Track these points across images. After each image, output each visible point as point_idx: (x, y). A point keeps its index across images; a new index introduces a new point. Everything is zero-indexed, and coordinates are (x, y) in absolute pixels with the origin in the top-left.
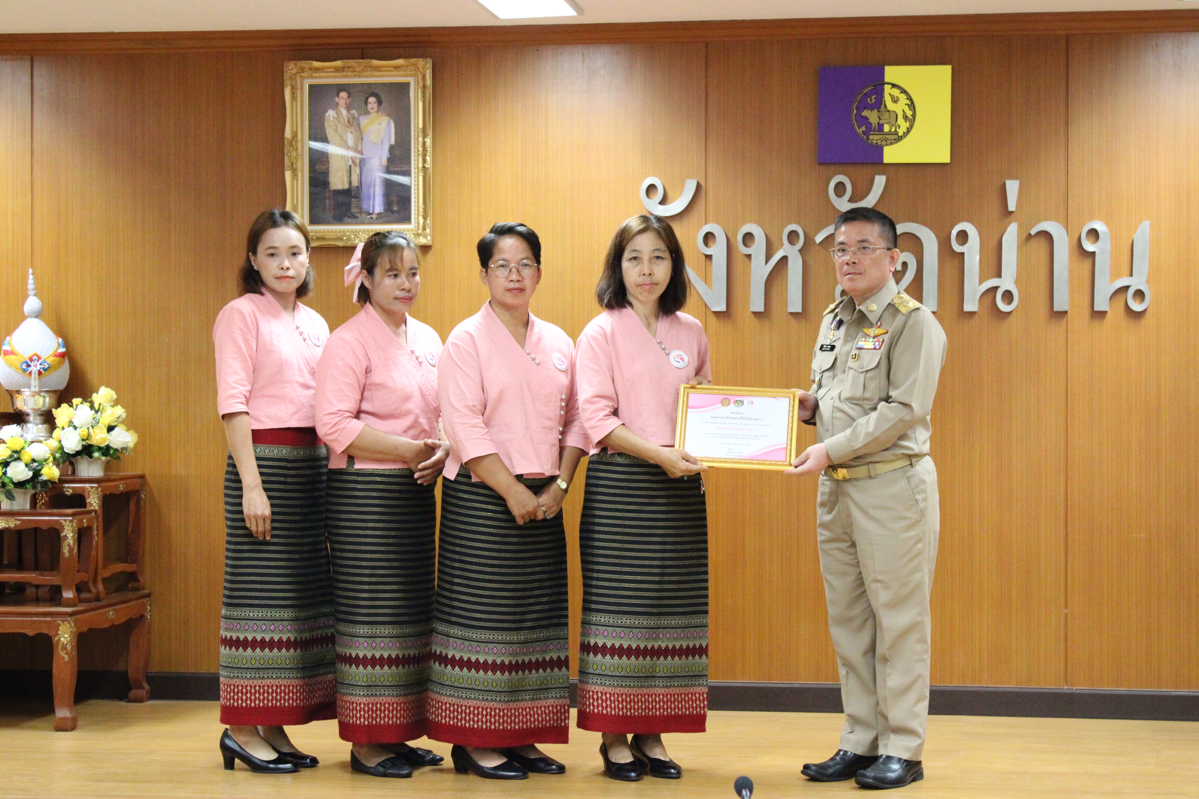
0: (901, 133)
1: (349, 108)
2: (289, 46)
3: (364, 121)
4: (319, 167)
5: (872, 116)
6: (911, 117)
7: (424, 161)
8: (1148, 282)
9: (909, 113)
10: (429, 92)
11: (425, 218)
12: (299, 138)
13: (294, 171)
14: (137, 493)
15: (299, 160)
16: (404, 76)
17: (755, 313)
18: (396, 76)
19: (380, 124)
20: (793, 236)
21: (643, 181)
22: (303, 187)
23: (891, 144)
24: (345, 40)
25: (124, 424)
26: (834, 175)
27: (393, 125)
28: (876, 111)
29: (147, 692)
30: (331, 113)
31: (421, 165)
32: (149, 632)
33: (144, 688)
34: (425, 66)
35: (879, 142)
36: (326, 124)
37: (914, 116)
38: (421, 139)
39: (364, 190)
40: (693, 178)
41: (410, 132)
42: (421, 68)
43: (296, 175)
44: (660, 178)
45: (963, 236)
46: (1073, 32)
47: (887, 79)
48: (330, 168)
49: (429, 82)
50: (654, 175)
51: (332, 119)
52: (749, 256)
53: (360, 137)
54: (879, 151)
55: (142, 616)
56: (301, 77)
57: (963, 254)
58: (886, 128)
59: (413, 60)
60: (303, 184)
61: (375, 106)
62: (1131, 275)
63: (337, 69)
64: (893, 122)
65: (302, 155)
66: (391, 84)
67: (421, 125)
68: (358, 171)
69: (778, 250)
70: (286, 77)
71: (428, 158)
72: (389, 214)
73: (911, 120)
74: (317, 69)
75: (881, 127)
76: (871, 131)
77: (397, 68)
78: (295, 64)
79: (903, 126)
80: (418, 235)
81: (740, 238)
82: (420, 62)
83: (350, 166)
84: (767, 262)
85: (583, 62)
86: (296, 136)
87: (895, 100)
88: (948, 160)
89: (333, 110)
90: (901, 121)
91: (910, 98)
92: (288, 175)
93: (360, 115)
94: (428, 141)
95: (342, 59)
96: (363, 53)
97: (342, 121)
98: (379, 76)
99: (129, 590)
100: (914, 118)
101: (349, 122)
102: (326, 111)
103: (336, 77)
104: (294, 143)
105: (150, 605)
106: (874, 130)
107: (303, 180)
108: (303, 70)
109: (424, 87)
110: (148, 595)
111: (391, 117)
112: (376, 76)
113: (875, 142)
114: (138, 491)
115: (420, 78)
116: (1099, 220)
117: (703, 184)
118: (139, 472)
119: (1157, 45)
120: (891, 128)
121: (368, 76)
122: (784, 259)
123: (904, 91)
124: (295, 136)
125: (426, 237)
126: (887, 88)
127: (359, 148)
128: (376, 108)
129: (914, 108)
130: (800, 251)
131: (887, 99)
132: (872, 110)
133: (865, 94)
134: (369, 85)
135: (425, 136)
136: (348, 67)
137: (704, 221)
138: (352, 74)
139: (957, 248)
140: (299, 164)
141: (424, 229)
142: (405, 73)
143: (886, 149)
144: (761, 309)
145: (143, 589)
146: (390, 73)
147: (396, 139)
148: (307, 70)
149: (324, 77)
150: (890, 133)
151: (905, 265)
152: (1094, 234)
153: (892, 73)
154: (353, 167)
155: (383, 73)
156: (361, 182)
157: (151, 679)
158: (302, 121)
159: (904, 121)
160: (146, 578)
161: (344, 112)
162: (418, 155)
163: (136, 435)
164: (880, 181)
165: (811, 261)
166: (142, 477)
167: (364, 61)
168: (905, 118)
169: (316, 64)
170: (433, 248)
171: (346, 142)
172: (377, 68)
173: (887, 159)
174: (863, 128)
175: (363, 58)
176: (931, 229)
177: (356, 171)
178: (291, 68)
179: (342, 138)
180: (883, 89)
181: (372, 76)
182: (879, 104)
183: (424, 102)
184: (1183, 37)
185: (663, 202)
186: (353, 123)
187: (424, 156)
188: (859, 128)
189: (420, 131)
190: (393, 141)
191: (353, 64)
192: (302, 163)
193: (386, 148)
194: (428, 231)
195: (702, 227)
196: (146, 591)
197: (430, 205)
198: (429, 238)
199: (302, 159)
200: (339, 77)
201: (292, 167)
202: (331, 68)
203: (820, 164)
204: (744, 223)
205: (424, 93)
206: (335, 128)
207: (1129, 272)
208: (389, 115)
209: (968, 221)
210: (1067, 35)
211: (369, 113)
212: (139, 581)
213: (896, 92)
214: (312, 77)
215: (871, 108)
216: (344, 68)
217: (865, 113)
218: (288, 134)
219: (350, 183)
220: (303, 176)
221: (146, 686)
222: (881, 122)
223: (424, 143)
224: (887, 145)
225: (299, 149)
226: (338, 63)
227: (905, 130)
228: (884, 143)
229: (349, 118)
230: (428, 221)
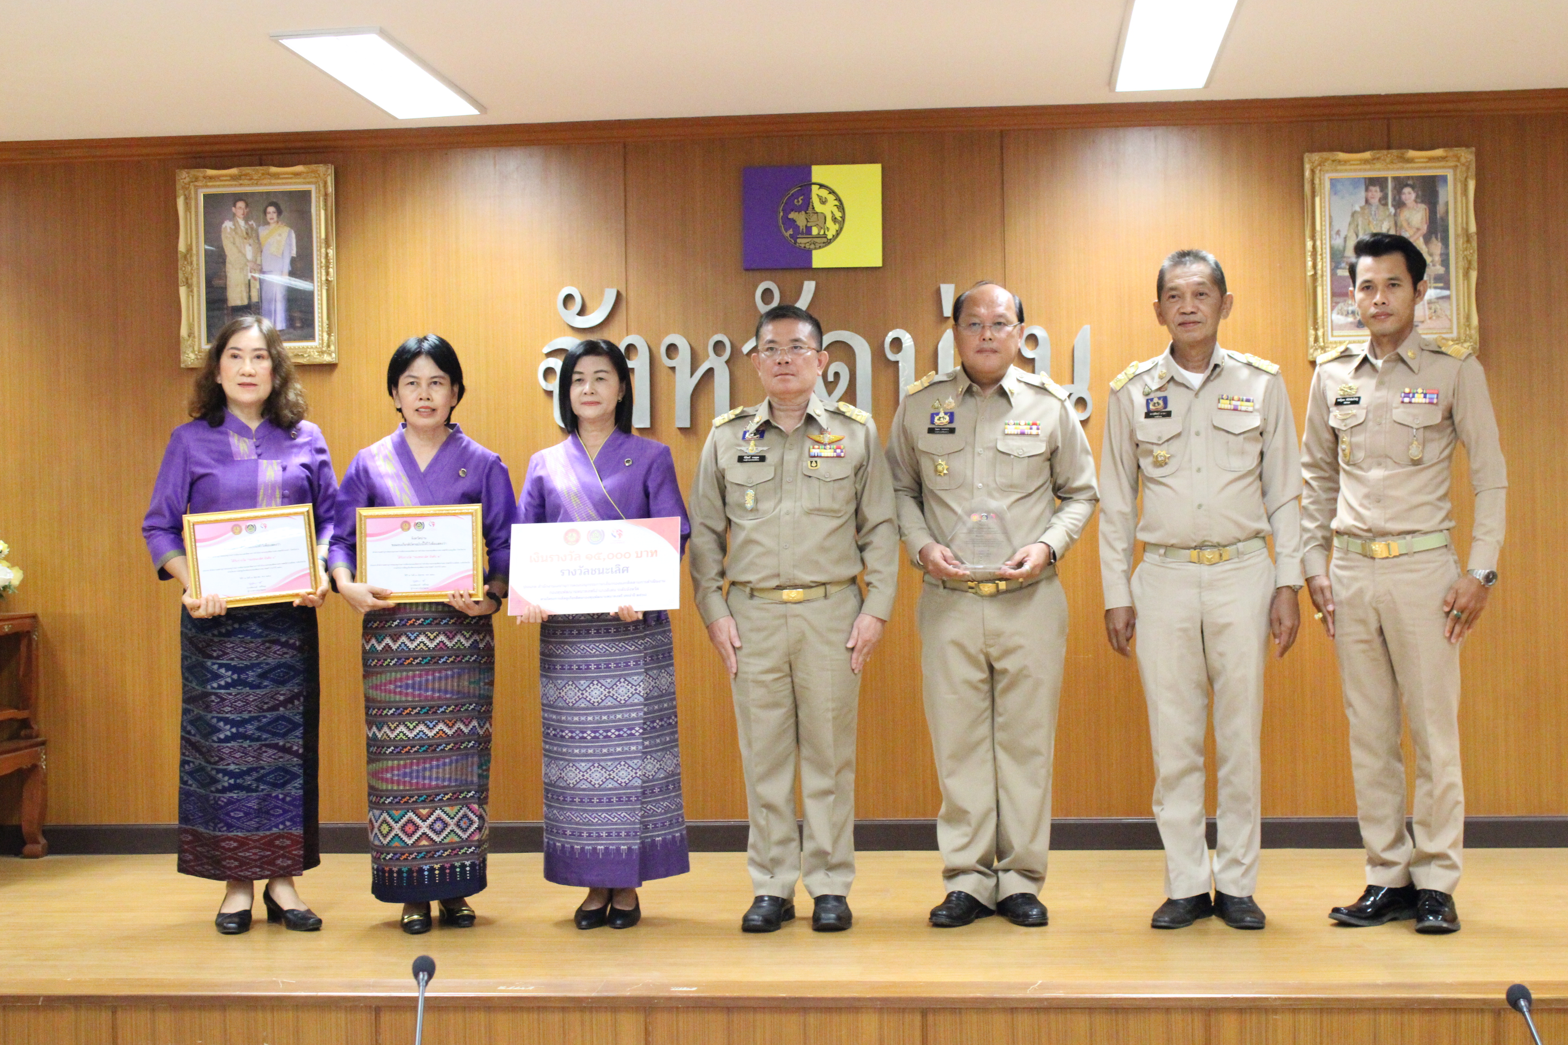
0: (830, 236)
1: (246, 219)
2: (179, 153)
3: (263, 232)
4: (216, 282)
5: (800, 219)
6: (840, 219)
7: (327, 274)
8: (1090, 389)
9: (838, 215)
10: (332, 200)
11: (329, 334)
12: (194, 251)
13: (189, 286)
14: (28, 633)
15: (195, 274)
16: (304, 183)
17: (680, 429)
18: (295, 183)
19: (280, 235)
20: (718, 347)
21: (560, 290)
22: (199, 304)
23: (820, 247)
24: (241, 147)
25: (7, 561)
26: (762, 281)
27: (293, 235)
28: (803, 212)
29: (43, 848)
30: (228, 225)
31: (324, 278)
32: (44, 783)
33: (39, 843)
34: (327, 173)
35: (807, 247)
36: (223, 236)
37: (843, 218)
38: (323, 250)
39: (265, 305)
40: (612, 287)
41: (311, 242)
42: (322, 175)
43: (192, 291)
44: (578, 288)
45: (897, 343)
46: (1007, 128)
47: (814, 180)
48: (228, 283)
49: (331, 189)
50: (572, 285)
51: (229, 230)
52: (673, 369)
53: (259, 249)
54: (808, 254)
55: (35, 767)
56: (195, 186)
57: (897, 362)
58: (815, 231)
59: (313, 167)
60: (199, 300)
61: (275, 216)
62: (1073, 383)
63: (233, 178)
64: (821, 224)
65: (198, 269)
66: (290, 192)
67: (323, 236)
68: (258, 286)
69: (704, 362)
70: (178, 186)
71: (331, 270)
72: (291, 330)
73: (841, 222)
74: (211, 178)
75: (809, 230)
76: (799, 233)
77: (297, 175)
78: (188, 173)
79: (833, 228)
80: (322, 353)
81: (663, 349)
82: (321, 168)
83: (249, 281)
84: (692, 374)
85: (495, 165)
86: (191, 249)
87: (823, 202)
88: (879, 264)
89: (230, 220)
90: (829, 223)
91: (838, 199)
92: (183, 291)
93: (259, 226)
94: (331, 252)
95: (238, 166)
96: (260, 159)
97: (239, 231)
98: (278, 184)
99: (23, 739)
100: (844, 220)
101: (247, 234)
102: (222, 223)
103: (231, 186)
104: (188, 256)
105: (45, 754)
106: (802, 233)
107: (199, 296)
108: (197, 179)
109: (326, 195)
110: (43, 743)
111: (291, 227)
112: (274, 184)
113: (803, 246)
114: (28, 632)
115: (322, 185)
116: (1039, 324)
117: (624, 293)
118: (30, 612)
119: (1094, 142)
120: (819, 231)
121: (265, 185)
122: (710, 371)
123: (832, 192)
124: (189, 249)
125: (330, 355)
126: (815, 188)
127: (259, 262)
128: (275, 219)
129: (843, 209)
130: (727, 362)
131: (815, 200)
132: (799, 212)
133: (792, 195)
134: (268, 193)
135: (328, 246)
136: (246, 175)
137: (625, 333)
138: (249, 182)
139: (891, 357)
140: (195, 279)
141: (329, 346)
142: (307, 180)
143: (814, 252)
144: (687, 424)
145: (37, 736)
146: (290, 181)
147: (297, 252)
148: (201, 178)
149: (219, 186)
150: (818, 236)
151: (837, 375)
152: (1033, 339)
153: (820, 173)
154: (252, 281)
155: (284, 181)
156: (261, 297)
157: (46, 833)
158: (197, 234)
159: (832, 223)
160: (42, 725)
161: (242, 223)
162: (321, 267)
163: (21, 572)
164: (809, 287)
165: (738, 373)
166: (34, 617)
167: (261, 168)
168: (835, 220)
169: (210, 172)
170: (339, 366)
171: (244, 255)
172: (276, 176)
173: (815, 265)
174: (791, 232)
175: (261, 165)
176: (864, 337)
177: (255, 286)
178: (183, 177)
179: (240, 252)
180: (811, 190)
181: (270, 184)
182: (807, 205)
183: (326, 210)
184: (1121, 132)
185: (582, 313)
186: (252, 235)
187: (327, 267)
188: (786, 230)
189: (323, 241)
190: (294, 253)
191: (248, 171)
192: (198, 277)
193: (287, 261)
194: (332, 348)
195: (623, 338)
196: (39, 739)
197: (335, 320)
198: (334, 355)
199: (198, 273)
200: (236, 185)
201: (187, 283)
202: (226, 176)
203: (747, 270)
204: (667, 334)
205: (326, 201)
206: (232, 239)
207: (1070, 378)
208: (291, 226)
209: (902, 328)
210: (1001, 131)
211: (268, 223)
212: (32, 728)
213: (824, 193)
214: (207, 186)
215: (799, 210)
216: (240, 176)
217: (792, 215)
218: (182, 247)
219: (250, 298)
220: (199, 292)
221: (43, 841)
222: (809, 225)
223: (327, 254)
224: (816, 249)
225: (195, 263)
226: (234, 171)
227: (834, 233)
228: (812, 246)
229: (247, 229)
230: (332, 338)
